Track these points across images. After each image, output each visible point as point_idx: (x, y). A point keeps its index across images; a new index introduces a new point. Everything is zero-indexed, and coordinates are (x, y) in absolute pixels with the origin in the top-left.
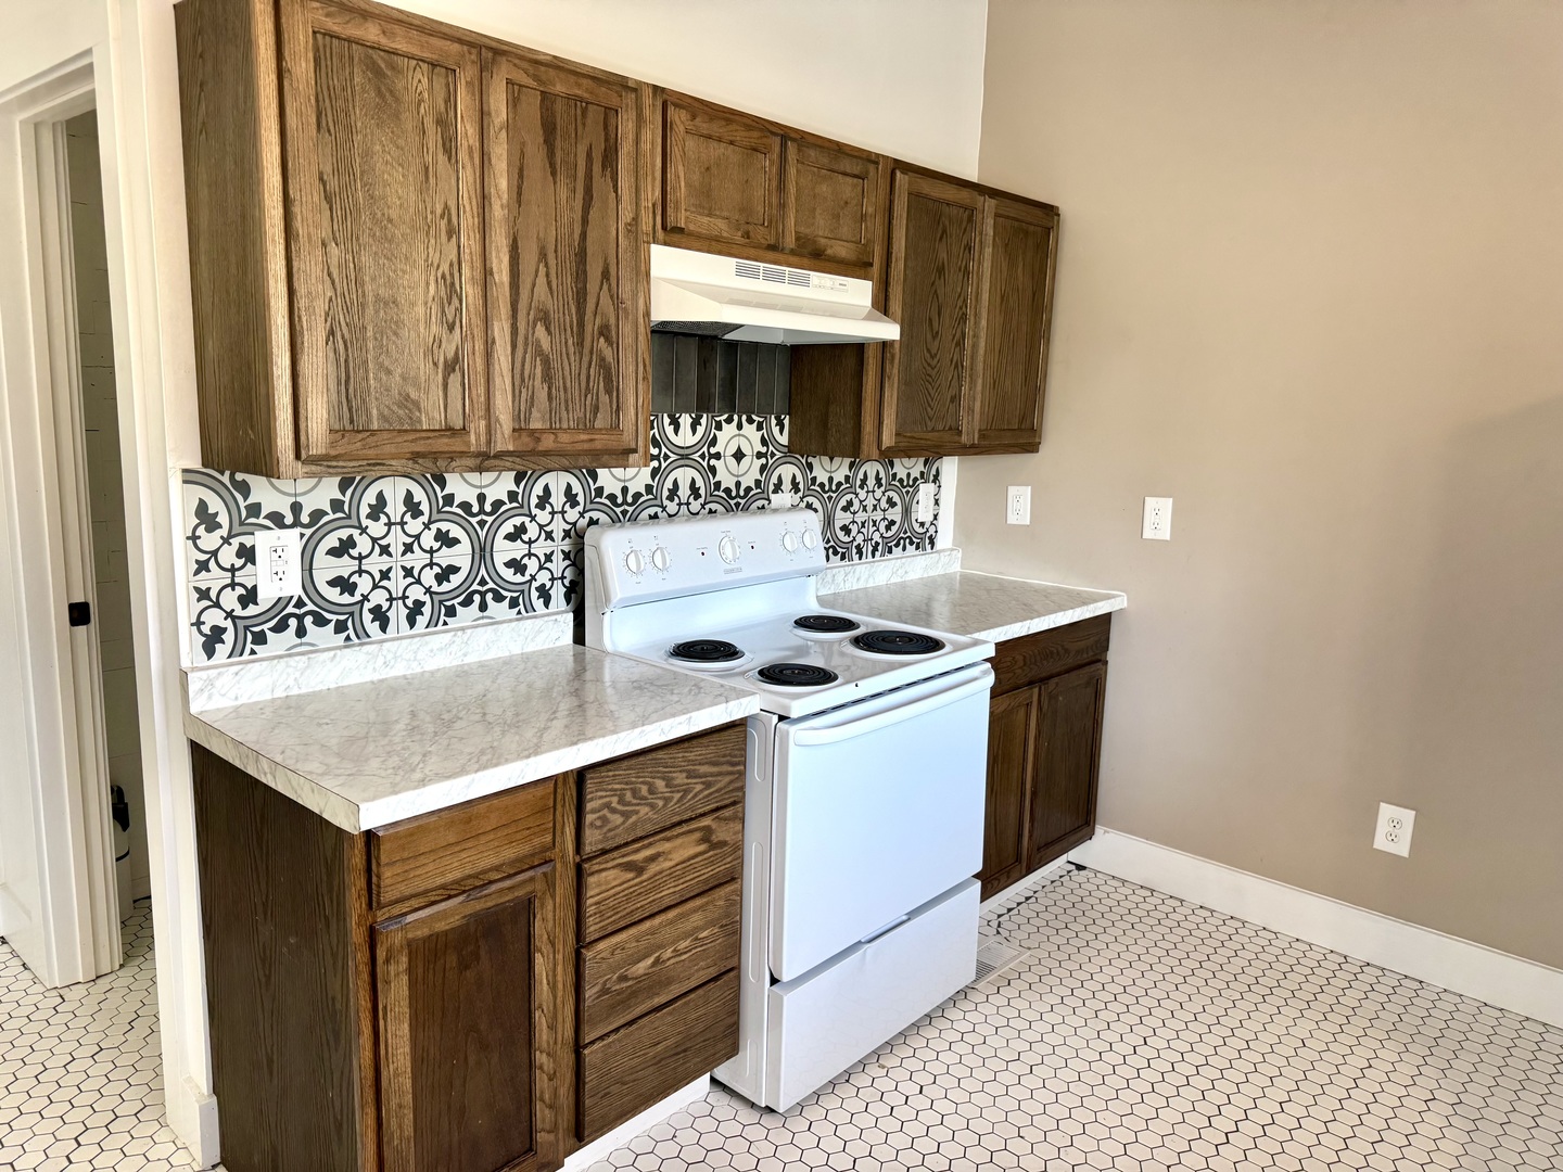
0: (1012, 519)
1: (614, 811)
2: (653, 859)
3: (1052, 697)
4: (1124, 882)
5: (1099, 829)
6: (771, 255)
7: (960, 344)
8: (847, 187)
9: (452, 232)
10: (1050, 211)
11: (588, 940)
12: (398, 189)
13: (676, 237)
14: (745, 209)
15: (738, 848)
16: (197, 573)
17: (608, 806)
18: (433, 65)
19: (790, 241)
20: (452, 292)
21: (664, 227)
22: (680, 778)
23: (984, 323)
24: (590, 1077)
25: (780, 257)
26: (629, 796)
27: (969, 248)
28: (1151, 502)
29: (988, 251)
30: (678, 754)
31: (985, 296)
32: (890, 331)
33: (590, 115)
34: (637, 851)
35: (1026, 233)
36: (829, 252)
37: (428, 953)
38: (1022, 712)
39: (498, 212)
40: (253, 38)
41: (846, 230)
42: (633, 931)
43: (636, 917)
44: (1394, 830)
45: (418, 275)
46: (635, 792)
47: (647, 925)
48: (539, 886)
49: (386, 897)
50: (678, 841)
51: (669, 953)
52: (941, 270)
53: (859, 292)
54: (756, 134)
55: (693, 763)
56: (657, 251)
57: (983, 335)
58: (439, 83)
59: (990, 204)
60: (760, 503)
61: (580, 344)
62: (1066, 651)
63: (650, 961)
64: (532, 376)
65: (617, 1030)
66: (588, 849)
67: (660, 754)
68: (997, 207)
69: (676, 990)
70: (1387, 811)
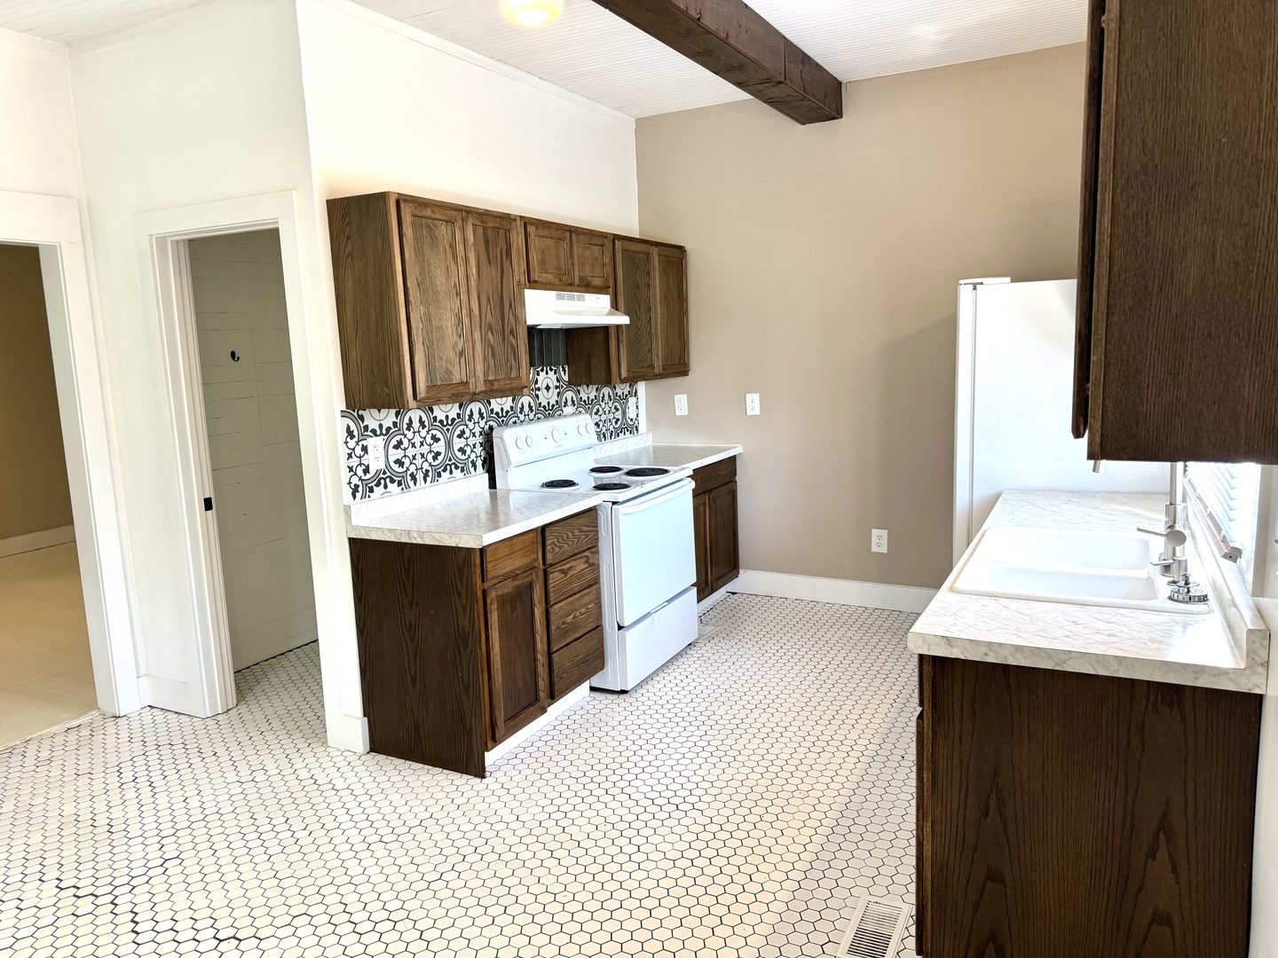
0: (678, 413)
1: (556, 545)
2: (570, 568)
3: (714, 500)
4: (757, 595)
5: (741, 571)
6: (569, 288)
7: (649, 322)
8: (596, 251)
9: (458, 294)
10: (681, 249)
11: (552, 603)
12: (440, 278)
13: (533, 285)
14: (559, 268)
15: (598, 567)
16: (348, 459)
17: (553, 543)
18: (447, 222)
19: (577, 281)
20: (460, 321)
21: (529, 281)
22: (577, 532)
23: (659, 311)
24: (556, 668)
25: (572, 288)
26: (560, 540)
27: (648, 273)
28: (749, 396)
29: (657, 274)
30: (574, 521)
31: (658, 297)
32: (624, 320)
33: (500, 234)
34: (565, 564)
35: (672, 262)
36: (593, 283)
37: (503, 601)
38: (702, 508)
39: (473, 283)
40: (389, 221)
41: (597, 272)
42: (565, 601)
43: (567, 595)
44: (879, 541)
45: (448, 314)
46: (562, 537)
47: (570, 599)
48: (534, 577)
49: (490, 576)
50: (578, 561)
51: (578, 614)
52: (638, 286)
53: (605, 300)
54: (560, 232)
55: (580, 525)
56: (527, 292)
57: (659, 316)
58: (449, 228)
59: (655, 251)
60: (559, 413)
61: (504, 339)
62: (719, 476)
63: (572, 616)
64: (488, 356)
65: (562, 648)
66: (548, 562)
67: (569, 521)
68: (659, 251)
69: (582, 632)
70: (875, 532)
